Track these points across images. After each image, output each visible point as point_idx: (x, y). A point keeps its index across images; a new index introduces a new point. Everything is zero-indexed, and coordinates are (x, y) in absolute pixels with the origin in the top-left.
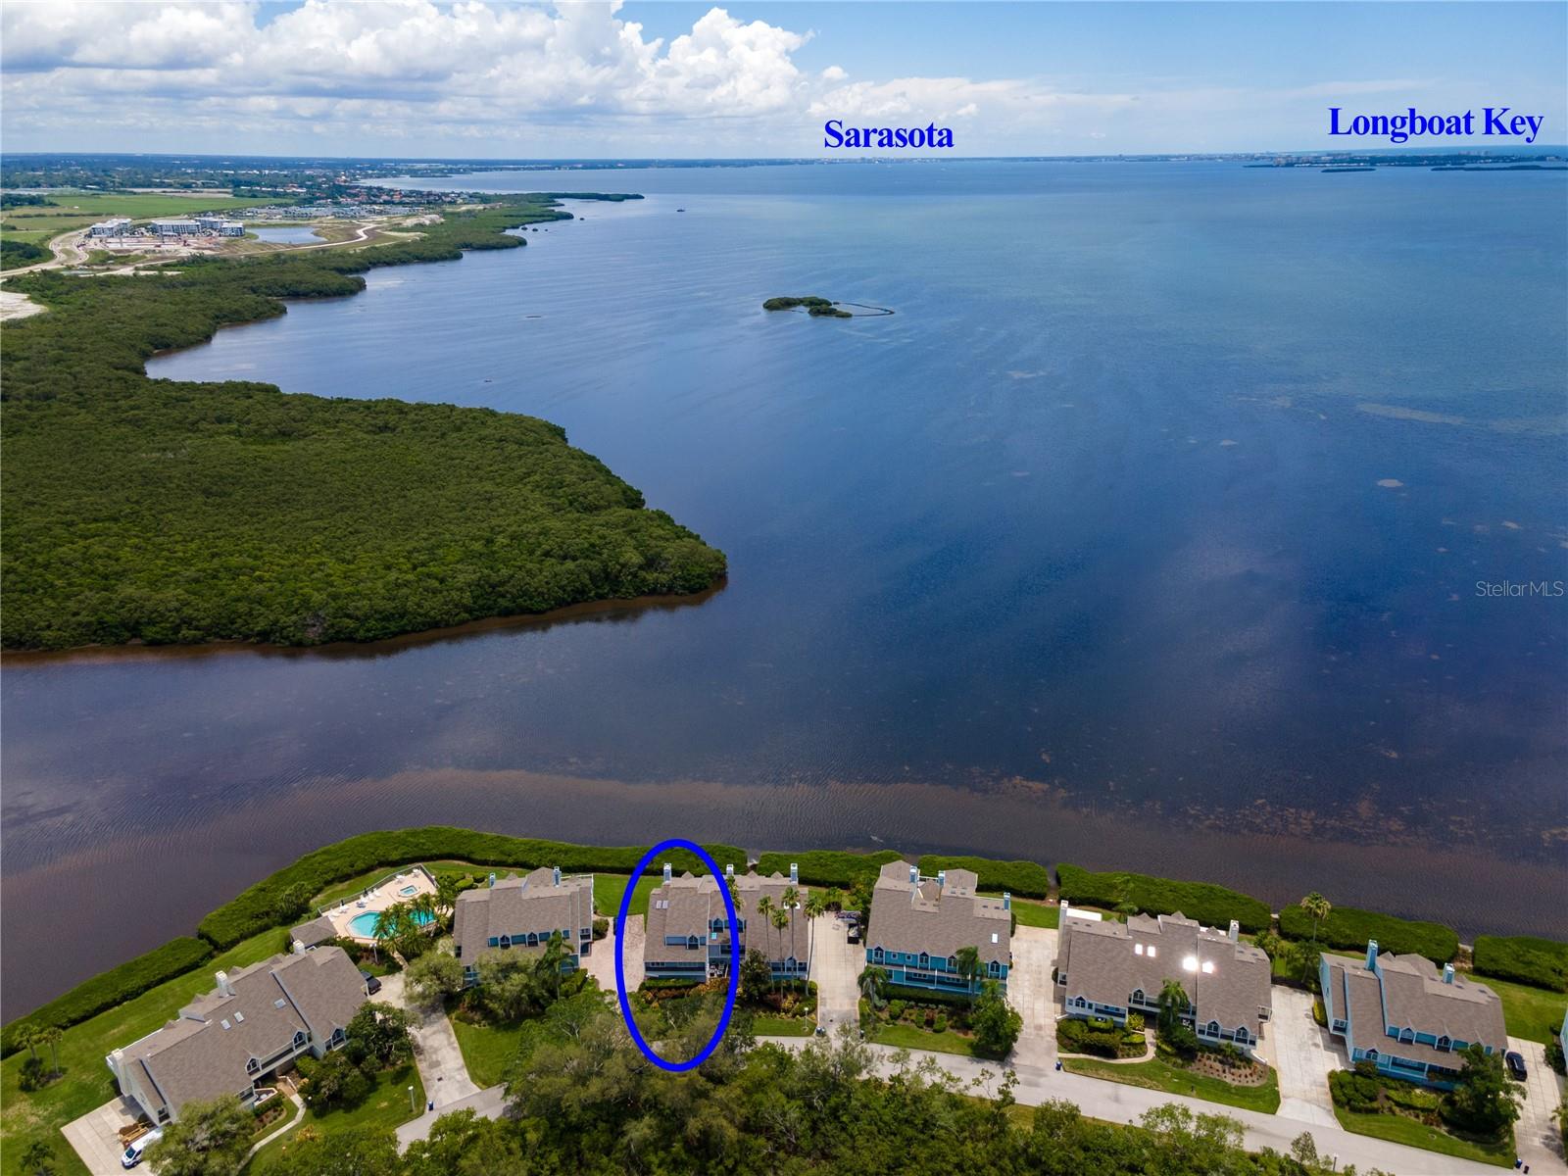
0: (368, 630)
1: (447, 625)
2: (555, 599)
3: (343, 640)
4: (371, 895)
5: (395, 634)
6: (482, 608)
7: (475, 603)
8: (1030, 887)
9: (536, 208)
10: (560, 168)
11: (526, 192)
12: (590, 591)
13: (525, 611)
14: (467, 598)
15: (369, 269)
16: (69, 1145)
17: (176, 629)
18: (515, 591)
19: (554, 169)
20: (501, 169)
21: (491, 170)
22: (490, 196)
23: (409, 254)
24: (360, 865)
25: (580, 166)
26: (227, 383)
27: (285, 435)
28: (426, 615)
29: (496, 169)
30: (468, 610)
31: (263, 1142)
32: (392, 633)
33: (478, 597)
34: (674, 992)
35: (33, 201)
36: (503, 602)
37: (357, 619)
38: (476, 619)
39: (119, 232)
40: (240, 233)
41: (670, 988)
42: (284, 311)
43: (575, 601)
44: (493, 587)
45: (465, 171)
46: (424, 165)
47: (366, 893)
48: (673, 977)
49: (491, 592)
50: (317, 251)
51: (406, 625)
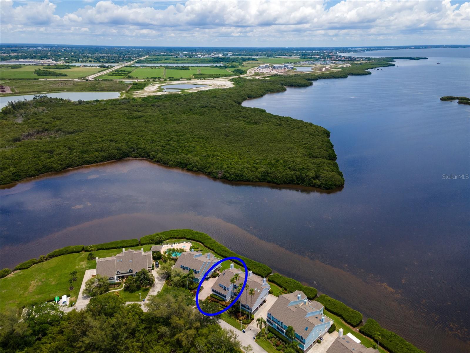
0: (232, 178)
1: (252, 182)
2: (283, 181)
3: (225, 179)
4: (176, 244)
5: (238, 181)
6: (263, 179)
7: (261, 177)
8: (351, 321)
9: (384, 62)
10: (405, 49)
11: (385, 57)
12: (295, 181)
13: (274, 182)
14: (259, 176)
15: (318, 79)
16: (84, 274)
17: (193, 167)
18: (273, 176)
19: (403, 49)
20: (384, 49)
21: (381, 50)
22: (372, 58)
23: (331, 76)
24: (180, 236)
25: (413, 48)
26: (254, 108)
27: (255, 123)
28: (247, 177)
29: (382, 49)
30: (259, 179)
31: (112, 291)
32: (237, 180)
33: (263, 176)
34: (216, 300)
35: (253, 59)
36: (269, 179)
37: (230, 174)
38: (261, 182)
39: (265, 68)
40: (292, 68)
41: (216, 298)
42: (286, 90)
43: (289, 183)
44: (268, 174)
45: (372, 50)
46: (360, 49)
47: (174, 244)
48: (218, 296)
49: (267, 175)
50: (307, 74)
51: (241, 179)
